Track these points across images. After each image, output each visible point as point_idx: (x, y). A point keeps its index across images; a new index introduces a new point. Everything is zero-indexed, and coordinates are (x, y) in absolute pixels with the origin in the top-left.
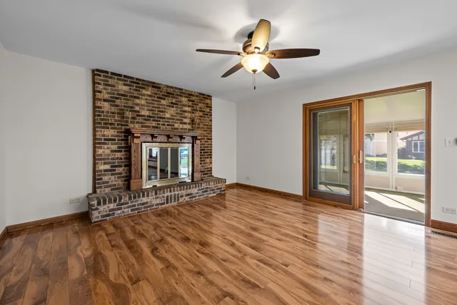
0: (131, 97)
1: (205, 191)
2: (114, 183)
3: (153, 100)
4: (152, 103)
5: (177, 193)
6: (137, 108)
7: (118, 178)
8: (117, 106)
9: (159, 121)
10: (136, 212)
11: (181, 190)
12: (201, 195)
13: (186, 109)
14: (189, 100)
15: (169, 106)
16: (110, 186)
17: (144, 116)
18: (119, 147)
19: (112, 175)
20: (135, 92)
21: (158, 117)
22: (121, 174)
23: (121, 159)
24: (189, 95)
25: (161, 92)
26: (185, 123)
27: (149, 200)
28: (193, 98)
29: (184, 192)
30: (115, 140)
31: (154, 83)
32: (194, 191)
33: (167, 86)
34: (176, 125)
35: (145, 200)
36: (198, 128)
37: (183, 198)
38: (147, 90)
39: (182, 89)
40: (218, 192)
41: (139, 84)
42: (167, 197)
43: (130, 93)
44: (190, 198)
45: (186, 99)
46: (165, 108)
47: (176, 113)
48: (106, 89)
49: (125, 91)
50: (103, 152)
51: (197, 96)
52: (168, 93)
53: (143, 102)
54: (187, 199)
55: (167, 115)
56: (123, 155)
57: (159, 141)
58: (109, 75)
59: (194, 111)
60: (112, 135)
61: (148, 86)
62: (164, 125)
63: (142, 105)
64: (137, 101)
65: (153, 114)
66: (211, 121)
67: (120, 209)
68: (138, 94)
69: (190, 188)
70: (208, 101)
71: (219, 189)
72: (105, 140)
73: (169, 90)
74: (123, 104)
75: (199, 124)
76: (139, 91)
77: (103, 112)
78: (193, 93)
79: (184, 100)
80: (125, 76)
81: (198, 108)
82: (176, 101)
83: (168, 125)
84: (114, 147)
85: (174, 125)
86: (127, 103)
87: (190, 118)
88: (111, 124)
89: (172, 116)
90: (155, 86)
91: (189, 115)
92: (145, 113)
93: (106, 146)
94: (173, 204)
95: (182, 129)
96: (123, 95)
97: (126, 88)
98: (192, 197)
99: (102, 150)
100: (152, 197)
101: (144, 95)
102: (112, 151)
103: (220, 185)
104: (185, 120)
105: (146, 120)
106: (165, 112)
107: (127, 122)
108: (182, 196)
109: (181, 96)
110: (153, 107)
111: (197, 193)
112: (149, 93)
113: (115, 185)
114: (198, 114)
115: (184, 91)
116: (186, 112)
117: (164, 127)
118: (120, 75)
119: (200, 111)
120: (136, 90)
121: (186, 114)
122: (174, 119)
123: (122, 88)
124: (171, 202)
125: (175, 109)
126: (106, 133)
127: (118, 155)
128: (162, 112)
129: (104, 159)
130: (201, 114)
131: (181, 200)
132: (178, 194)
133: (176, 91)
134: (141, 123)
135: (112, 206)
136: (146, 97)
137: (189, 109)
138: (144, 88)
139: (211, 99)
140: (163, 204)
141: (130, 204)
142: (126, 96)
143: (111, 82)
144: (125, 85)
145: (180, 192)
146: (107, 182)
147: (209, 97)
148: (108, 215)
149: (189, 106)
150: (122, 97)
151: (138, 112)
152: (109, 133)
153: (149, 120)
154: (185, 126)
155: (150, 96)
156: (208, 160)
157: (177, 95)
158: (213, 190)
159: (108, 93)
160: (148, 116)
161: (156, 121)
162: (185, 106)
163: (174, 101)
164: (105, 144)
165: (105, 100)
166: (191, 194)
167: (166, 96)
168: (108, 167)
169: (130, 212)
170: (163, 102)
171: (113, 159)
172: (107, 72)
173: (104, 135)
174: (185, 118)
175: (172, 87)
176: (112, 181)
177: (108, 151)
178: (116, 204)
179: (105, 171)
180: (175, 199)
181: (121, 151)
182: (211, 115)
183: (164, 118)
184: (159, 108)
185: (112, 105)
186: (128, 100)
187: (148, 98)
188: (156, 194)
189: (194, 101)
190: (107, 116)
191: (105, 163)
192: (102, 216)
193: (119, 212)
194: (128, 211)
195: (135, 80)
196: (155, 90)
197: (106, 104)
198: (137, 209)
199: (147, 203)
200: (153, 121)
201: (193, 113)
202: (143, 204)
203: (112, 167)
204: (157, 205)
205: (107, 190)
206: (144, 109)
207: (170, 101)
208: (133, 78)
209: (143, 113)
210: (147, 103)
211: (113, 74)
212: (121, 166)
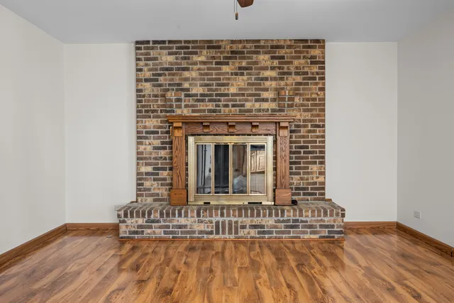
0: (178, 69)
1: (292, 227)
2: (157, 191)
3: (208, 69)
4: (207, 74)
5: (234, 219)
6: (186, 85)
7: (162, 185)
8: (160, 85)
9: (219, 101)
10: (171, 236)
11: (240, 216)
12: (283, 232)
13: (268, 73)
14: (273, 58)
15: (236, 74)
16: (152, 195)
17: (196, 95)
18: (162, 143)
19: (154, 180)
20: (183, 61)
21: (217, 95)
22: (164, 179)
23: (165, 159)
24: (273, 48)
25: (222, 53)
26: (265, 100)
27: (188, 223)
28: (282, 52)
29: (248, 221)
30: (157, 133)
31: (210, 41)
32: (269, 221)
33: (233, 42)
34: (248, 105)
35: (182, 221)
36: (290, 106)
37: (246, 231)
38: (201, 55)
39: (259, 41)
40: (325, 232)
41: (188, 48)
42: (217, 223)
43: (177, 64)
44: (259, 233)
45: (267, 57)
46: (229, 79)
47: (249, 84)
48: (146, 65)
49: (171, 63)
50: (145, 149)
51: (289, 47)
52: (232, 52)
53: (194, 74)
54: (253, 233)
55: (233, 90)
56: (167, 154)
57: (215, 132)
58: (151, 45)
59: (283, 75)
60: (154, 127)
61: (203, 48)
62: (226, 106)
63: (193, 79)
64: (186, 74)
65: (209, 90)
66: (323, 89)
67: (150, 227)
68: (188, 64)
69: (258, 215)
70: (316, 52)
71: (327, 227)
72: (147, 133)
73: (235, 47)
74: (168, 82)
75: (291, 99)
76: (189, 58)
77: (144, 96)
78: (282, 43)
79: (264, 59)
80: (170, 42)
81: (293, 70)
82: (248, 63)
83: (233, 106)
84: (157, 143)
85: (243, 106)
86: (172, 80)
87: (276, 89)
88: (153, 111)
89: (240, 89)
90: (212, 45)
91: (274, 84)
92: (198, 90)
93: (147, 141)
94: (227, 236)
95: (259, 110)
96: (167, 69)
97: (171, 58)
98: (264, 232)
99: (143, 147)
100: (193, 220)
101: (195, 63)
102: (155, 148)
103: (328, 220)
104: (265, 95)
105: (198, 101)
106: (227, 85)
107: (171, 106)
108: (243, 227)
109: (258, 53)
110: (209, 80)
111: (276, 227)
112: (202, 58)
113: (158, 195)
114: (293, 79)
115: (262, 44)
116: (266, 79)
117: (227, 109)
118: (164, 42)
119: (297, 74)
120: (185, 58)
121: (268, 84)
122: (243, 95)
123: (167, 59)
124: (224, 233)
125: (245, 78)
126: (147, 124)
127: (162, 153)
128: (223, 85)
129: (145, 158)
130: (299, 79)
131: (241, 233)
132: (236, 222)
133: (248, 45)
134: (192, 106)
135: (141, 221)
136: (199, 66)
137: (273, 74)
138: (196, 53)
139: (323, 47)
140: (211, 233)
141: (163, 224)
142: (172, 69)
143: (153, 53)
144: (170, 54)
145: (240, 220)
146: (149, 190)
147: (319, 43)
148: (136, 233)
149: (273, 68)
150: (167, 72)
151: (188, 90)
152: (151, 123)
153: (203, 101)
154: (265, 105)
155: (204, 63)
156: (315, 168)
157: (248, 52)
158: (311, 227)
159: (150, 70)
160: (202, 95)
161: (215, 101)
162: (265, 68)
163: (244, 64)
164: (146, 138)
165: (146, 80)
166: (263, 227)
167: (230, 58)
168: (149, 169)
169: (163, 235)
170: (225, 69)
171: (155, 159)
172: (148, 42)
173: (145, 127)
174: (266, 90)
175: (240, 41)
176: (154, 189)
177: (149, 148)
178: (145, 220)
179: (147, 174)
180: (230, 229)
181: (165, 148)
182: (323, 79)
183: (227, 95)
184: (219, 79)
185: (154, 86)
186: (174, 75)
187: (203, 67)
188: (199, 215)
189: (283, 57)
190: (149, 101)
191: (147, 164)
192: (131, 233)
193: (149, 231)
194: (160, 233)
195: (183, 44)
196: (213, 52)
197: (148, 85)
198: (172, 233)
199: (185, 226)
200: (210, 101)
201: (282, 79)
202: (180, 227)
203: (154, 169)
204: (201, 232)
205: (150, 200)
206: (196, 85)
207: (237, 65)
208: (180, 42)
209: (194, 92)
210: (201, 74)
211: (155, 42)
212: (164, 169)
